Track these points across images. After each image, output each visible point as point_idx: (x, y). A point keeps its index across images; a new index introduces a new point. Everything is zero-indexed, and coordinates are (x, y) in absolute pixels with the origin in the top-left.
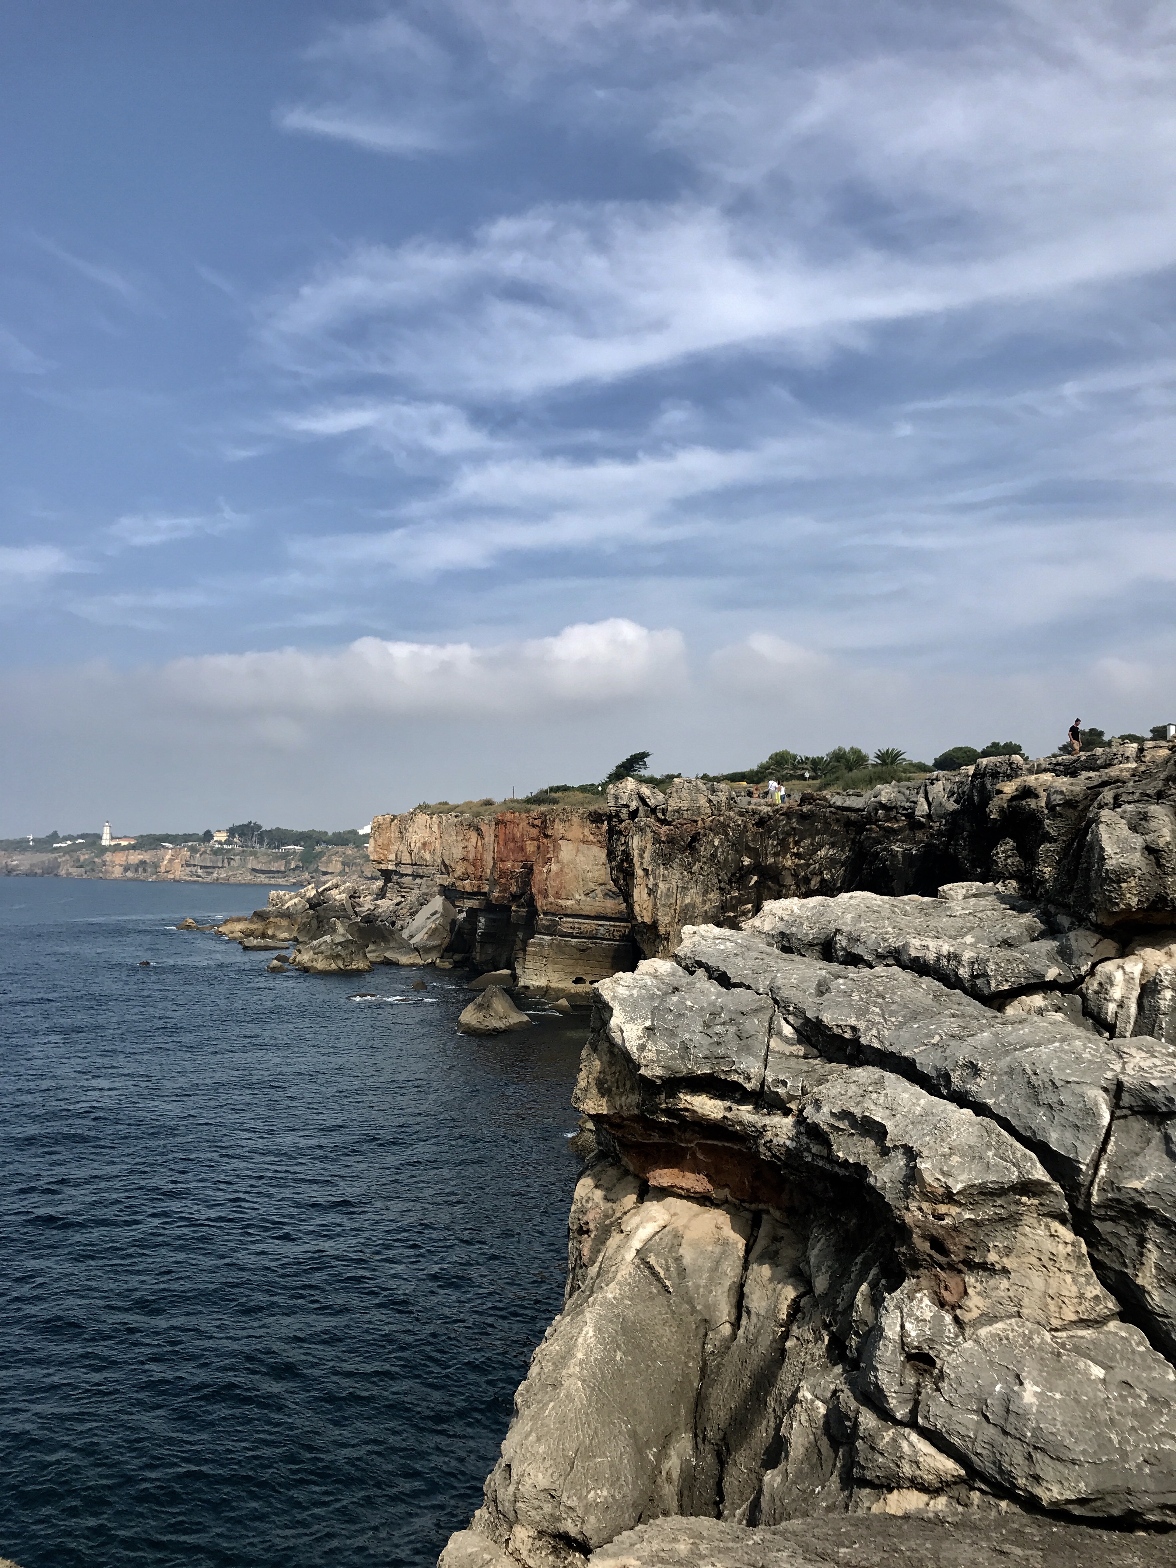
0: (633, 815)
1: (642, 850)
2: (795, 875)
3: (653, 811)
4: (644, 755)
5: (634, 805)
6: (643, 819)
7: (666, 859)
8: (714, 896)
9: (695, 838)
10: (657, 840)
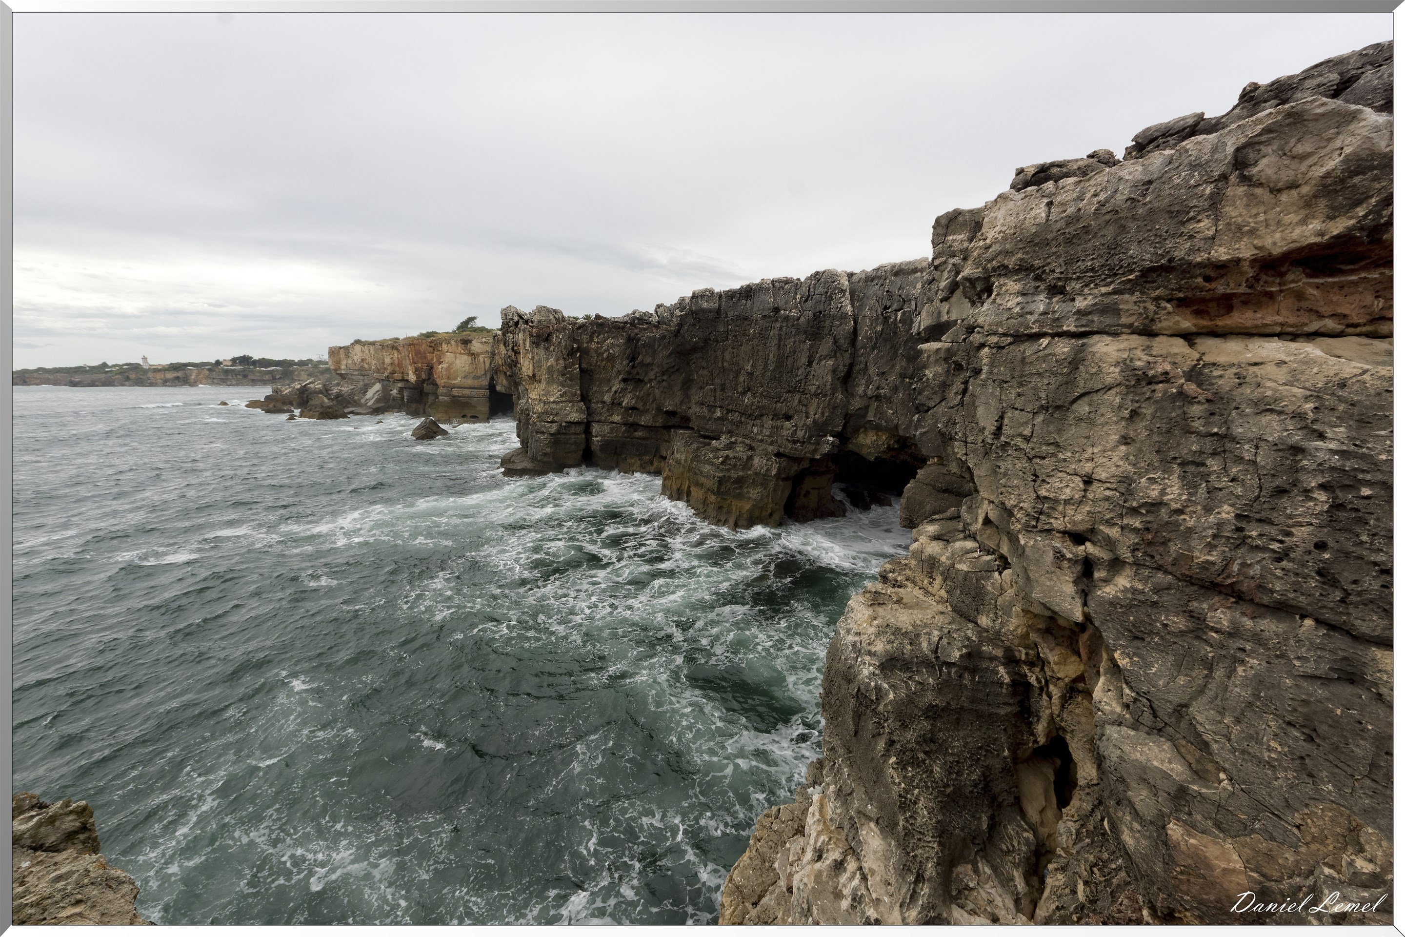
0: (517, 323)
1: (524, 341)
2: (596, 351)
3: (526, 322)
4: (475, 318)
5: (516, 319)
6: (522, 326)
7: (537, 345)
8: (561, 362)
9: (549, 335)
10: (531, 336)
